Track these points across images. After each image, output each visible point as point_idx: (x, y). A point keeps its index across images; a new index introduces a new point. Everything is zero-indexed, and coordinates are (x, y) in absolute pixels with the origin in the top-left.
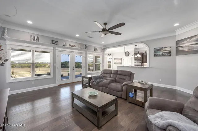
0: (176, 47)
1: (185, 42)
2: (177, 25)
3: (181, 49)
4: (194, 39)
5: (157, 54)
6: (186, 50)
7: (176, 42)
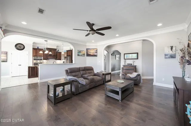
0: (87, 52)
1: (91, 50)
2: (93, 41)
3: (89, 53)
4: (94, 50)
5: (79, 54)
6: (92, 54)
7: (87, 49)
